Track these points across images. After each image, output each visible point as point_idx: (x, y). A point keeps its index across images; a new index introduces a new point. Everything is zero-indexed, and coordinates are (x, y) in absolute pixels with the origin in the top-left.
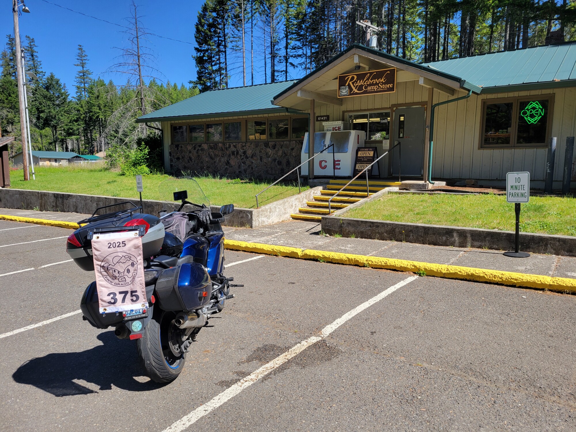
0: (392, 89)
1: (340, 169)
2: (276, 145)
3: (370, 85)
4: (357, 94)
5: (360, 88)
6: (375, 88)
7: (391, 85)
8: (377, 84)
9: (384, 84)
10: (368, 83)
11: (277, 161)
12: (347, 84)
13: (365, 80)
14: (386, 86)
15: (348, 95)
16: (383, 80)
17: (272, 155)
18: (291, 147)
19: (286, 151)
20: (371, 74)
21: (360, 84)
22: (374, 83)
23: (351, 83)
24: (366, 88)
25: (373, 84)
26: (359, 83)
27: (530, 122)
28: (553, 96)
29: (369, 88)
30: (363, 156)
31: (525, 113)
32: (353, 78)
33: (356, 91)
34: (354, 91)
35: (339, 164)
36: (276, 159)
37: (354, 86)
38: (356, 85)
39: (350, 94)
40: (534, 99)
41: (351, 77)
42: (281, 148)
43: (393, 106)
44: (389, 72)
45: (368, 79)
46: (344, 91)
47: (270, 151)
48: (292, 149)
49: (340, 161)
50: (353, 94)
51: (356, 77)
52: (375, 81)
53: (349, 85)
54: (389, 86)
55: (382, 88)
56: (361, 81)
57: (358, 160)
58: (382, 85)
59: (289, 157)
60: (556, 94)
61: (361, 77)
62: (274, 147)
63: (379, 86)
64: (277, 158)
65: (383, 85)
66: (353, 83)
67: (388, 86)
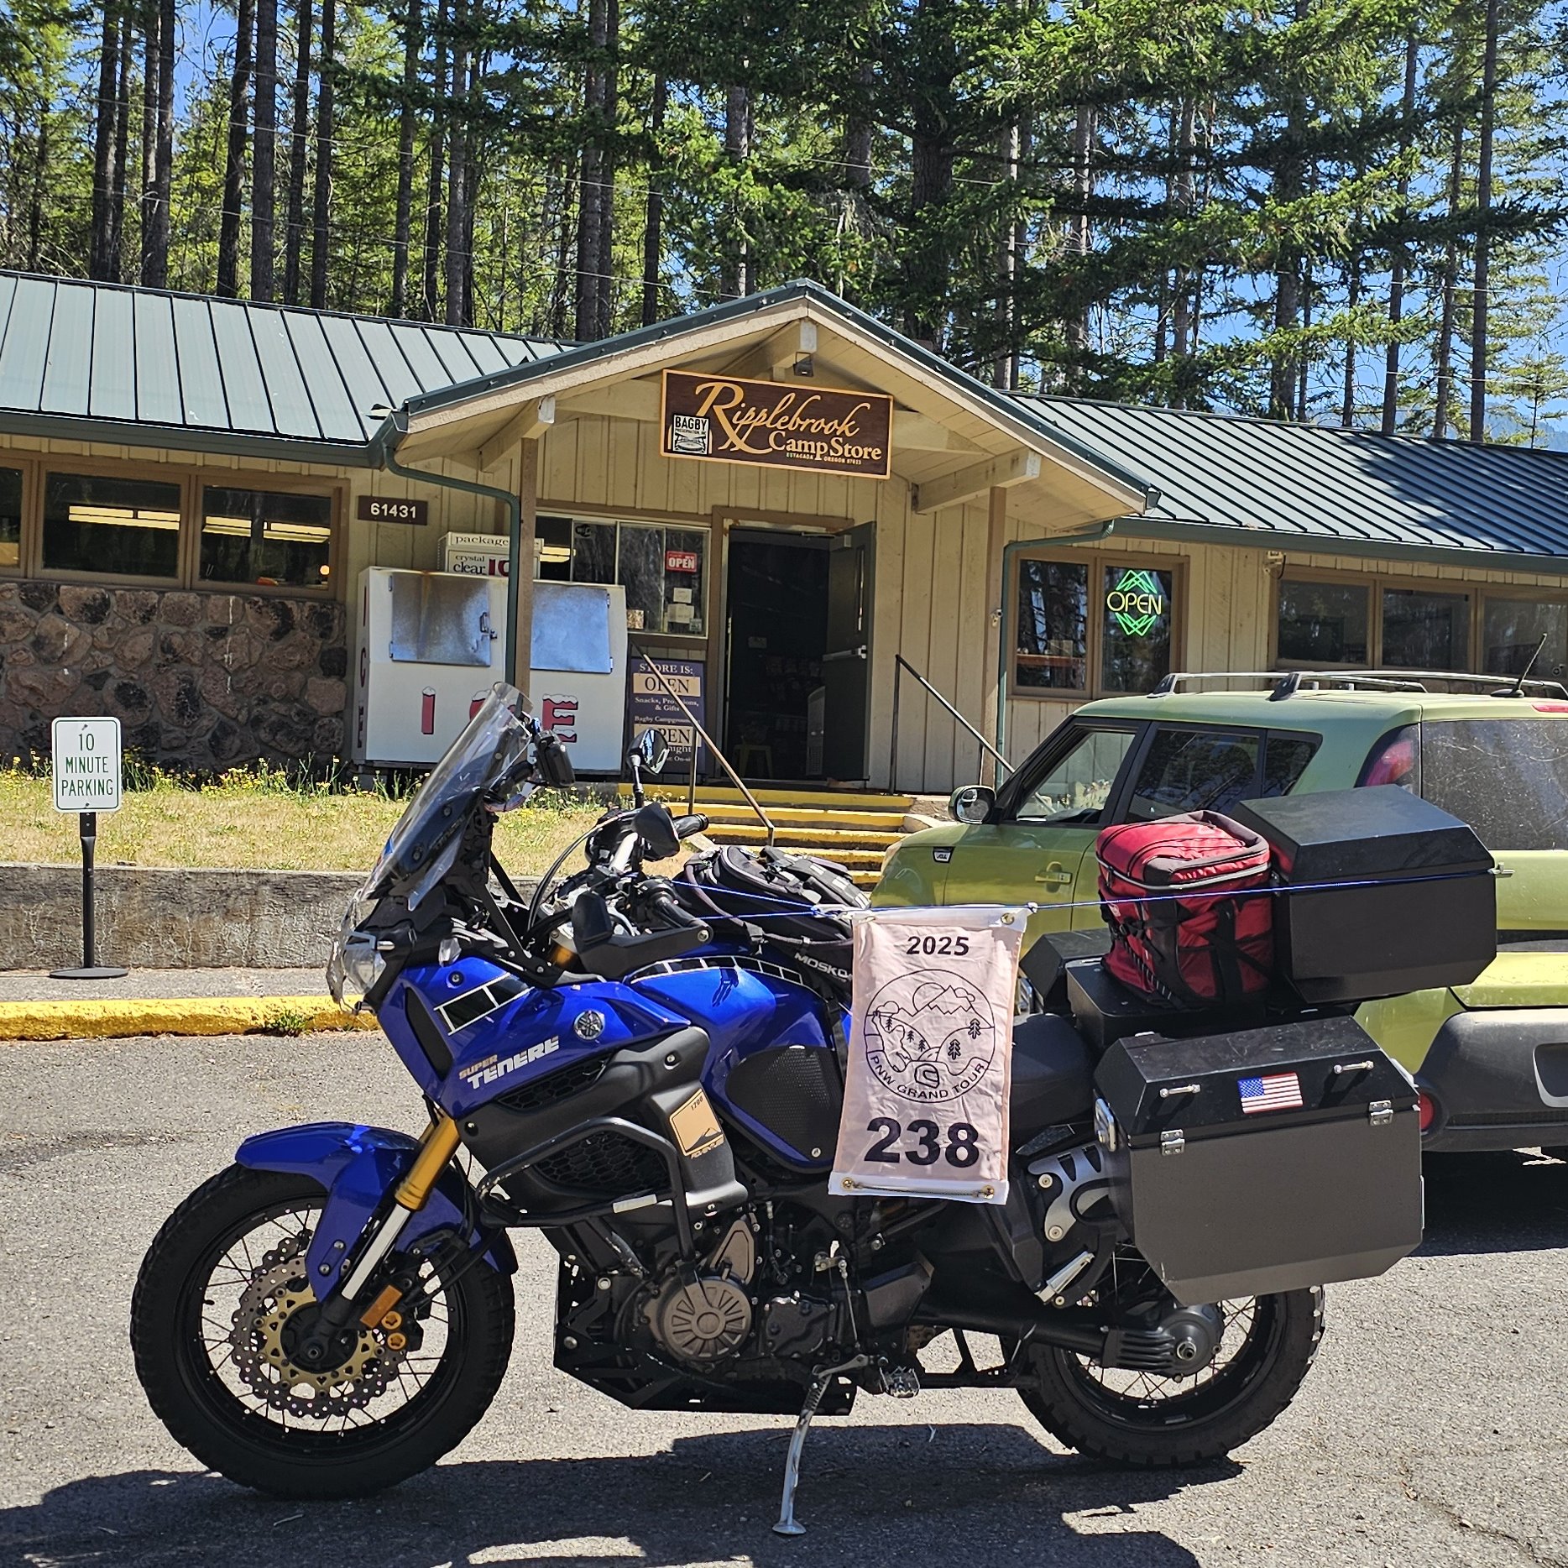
0: (879, 466)
1: (574, 738)
2: (106, 603)
3: (797, 435)
4: (741, 455)
5: (758, 437)
6: (817, 450)
7: (876, 453)
8: (821, 436)
9: (851, 441)
10: (790, 427)
11: (111, 685)
12: (702, 412)
13: (776, 411)
14: (857, 453)
15: (708, 455)
16: (845, 427)
17: (79, 654)
18: (208, 624)
19: (177, 640)
20: (802, 395)
21: (755, 423)
22: (813, 430)
23: (719, 410)
24: (780, 441)
25: (806, 435)
26: (756, 419)
27: (1130, 629)
28: (1183, 565)
29: (792, 445)
30: (656, 692)
31: (1117, 602)
32: (726, 396)
33: (741, 445)
34: (732, 445)
35: (571, 721)
36: (107, 675)
37: (734, 426)
38: (742, 422)
39: (716, 454)
40: (1136, 562)
41: (718, 387)
42: (146, 619)
43: (719, 512)
44: (868, 406)
45: (790, 412)
46: (691, 436)
47: (70, 634)
48: (219, 633)
49: (575, 706)
50: (727, 454)
51: (739, 394)
52: (817, 424)
53: (710, 415)
54: (869, 454)
55: (843, 456)
56: (763, 413)
57: (636, 709)
58: (842, 445)
59: (197, 670)
60: (1192, 560)
61: (762, 398)
62: (95, 612)
63: (830, 447)
64: (112, 670)
65: (847, 447)
66: (729, 414)
67: (864, 452)
